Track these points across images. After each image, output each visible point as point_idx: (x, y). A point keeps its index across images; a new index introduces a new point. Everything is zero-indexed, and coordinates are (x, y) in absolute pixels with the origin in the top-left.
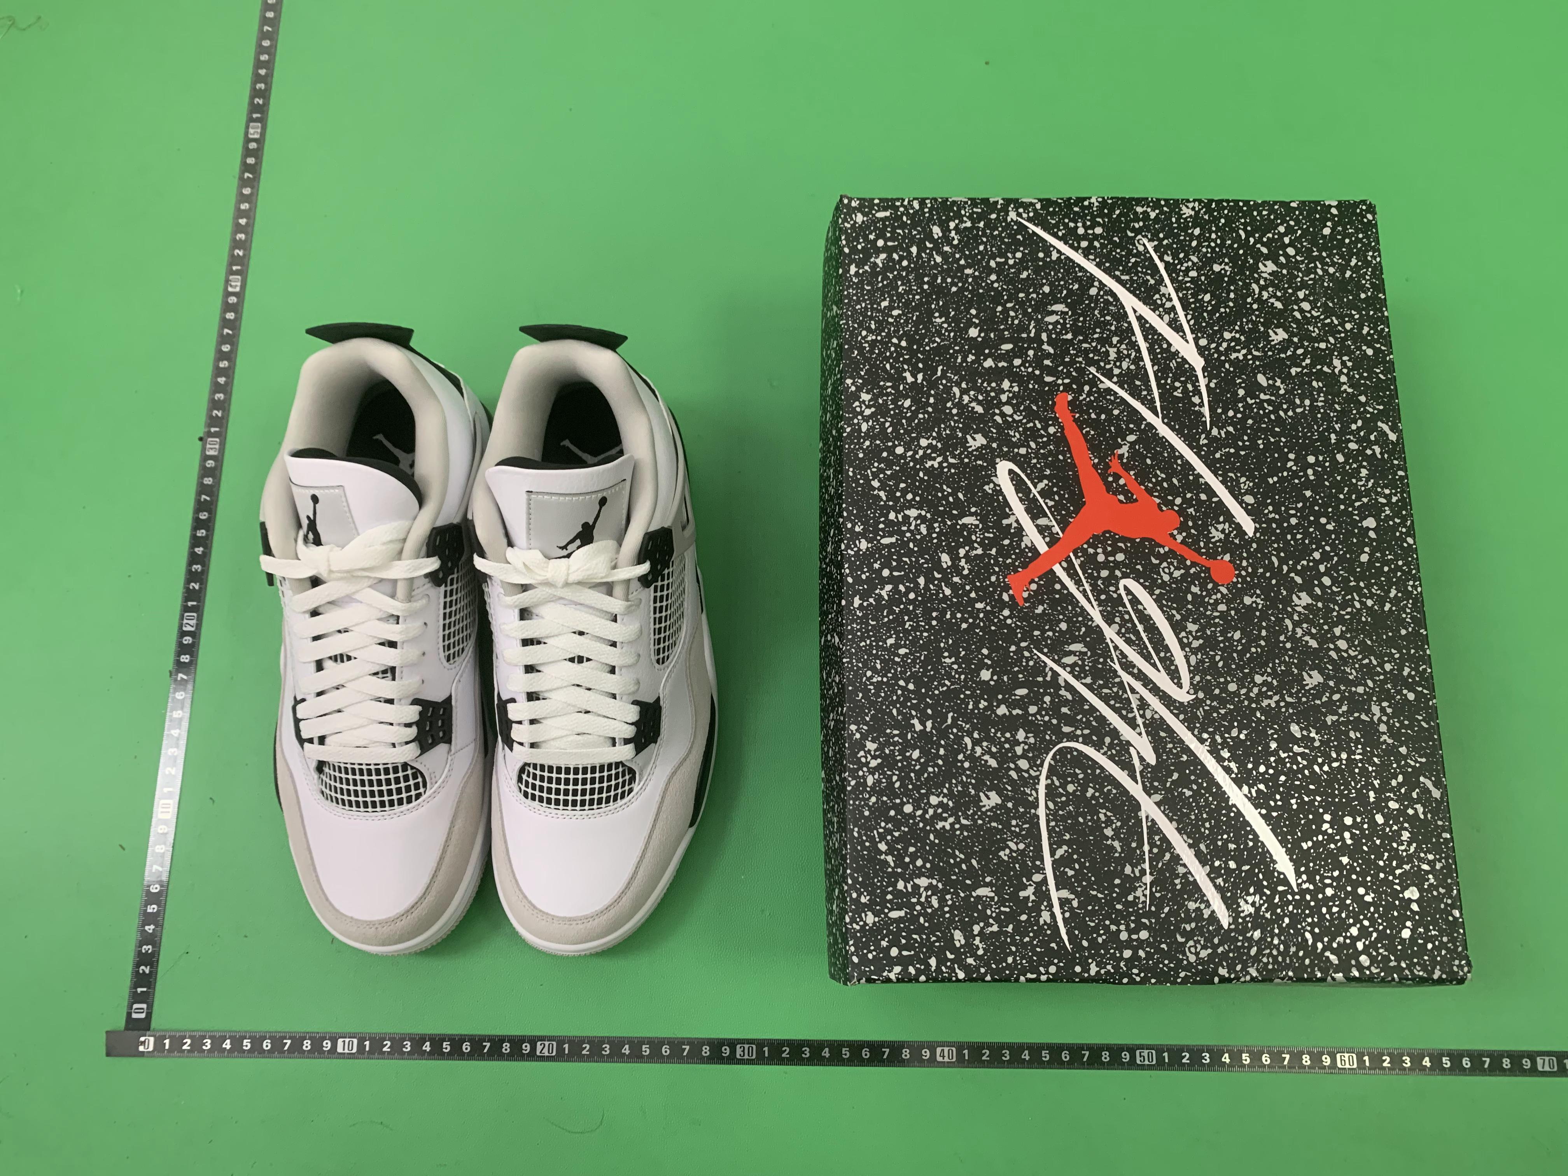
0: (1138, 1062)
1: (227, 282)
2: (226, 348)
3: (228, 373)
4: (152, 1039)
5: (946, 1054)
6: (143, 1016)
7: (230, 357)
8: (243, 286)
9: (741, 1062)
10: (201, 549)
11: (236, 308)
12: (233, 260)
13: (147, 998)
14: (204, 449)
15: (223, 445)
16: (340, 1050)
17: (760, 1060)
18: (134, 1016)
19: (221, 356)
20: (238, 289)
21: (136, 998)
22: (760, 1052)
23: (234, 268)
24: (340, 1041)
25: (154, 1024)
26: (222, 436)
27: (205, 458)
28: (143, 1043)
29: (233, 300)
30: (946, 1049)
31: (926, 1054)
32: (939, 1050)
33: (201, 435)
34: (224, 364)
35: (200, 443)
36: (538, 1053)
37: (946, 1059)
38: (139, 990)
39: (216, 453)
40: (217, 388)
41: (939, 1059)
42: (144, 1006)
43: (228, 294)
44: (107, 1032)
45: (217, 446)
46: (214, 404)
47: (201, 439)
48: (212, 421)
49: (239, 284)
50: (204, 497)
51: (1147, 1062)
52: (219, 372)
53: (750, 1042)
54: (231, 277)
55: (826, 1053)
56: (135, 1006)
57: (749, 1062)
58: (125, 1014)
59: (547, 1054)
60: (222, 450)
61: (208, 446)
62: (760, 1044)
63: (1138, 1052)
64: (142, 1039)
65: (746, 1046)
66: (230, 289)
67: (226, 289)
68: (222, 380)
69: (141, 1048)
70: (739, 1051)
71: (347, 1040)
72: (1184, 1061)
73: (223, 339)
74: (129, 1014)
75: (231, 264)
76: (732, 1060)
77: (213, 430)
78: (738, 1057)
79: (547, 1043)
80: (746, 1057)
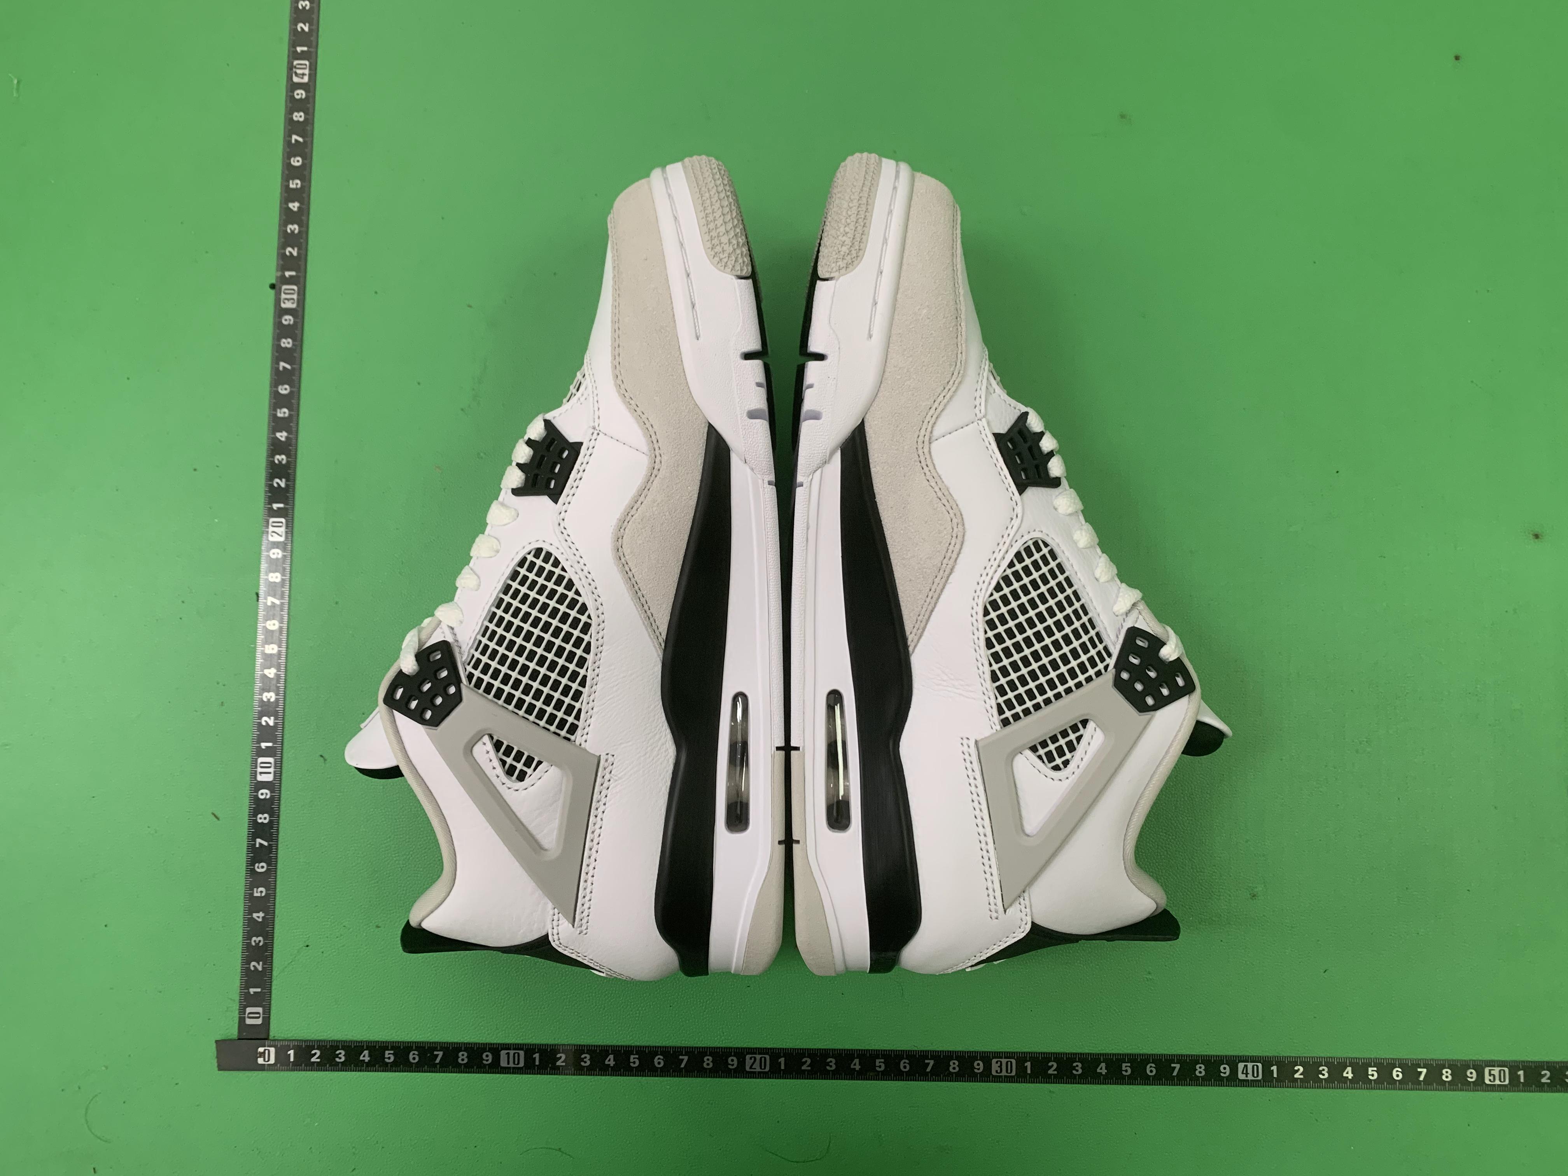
0: (1487, 1082)
1: (291, 68)
2: (297, 162)
3: (302, 195)
4: (272, 1050)
5: (1250, 1071)
6: (259, 1021)
7: (303, 173)
8: (313, 75)
9: (998, 1079)
10: (285, 434)
11: (307, 105)
12: (297, 38)
13: (264, 1000)
14: (278, 301)
15: (302, 294)
16: (504, 1063)
17: (1021, 1077)
18: (249, 1021)
19: (290, 172)
20: (306, 79)
21: (247, 1000)
22: (1021, 1068)
23: (299, 49)
24: (503, 1053)
25: (275, 1031)
26: (300, 281)
27: (280, 312)
28: (262, 1055)
29: (300, 94)
30: (1250, 1065)
31: (1225, 1070)
32: (1241, 1066)
33: (274, 281)
34: (295, 184)
35: (272, 292)
36: (748, 1069)
37: (1250, 1077)
38: (252, 991)
39: (294, 306)
40: (288, 217)
41: (1241, 1076)
42: (260, 1010)
43: (293, 87)
44: (217, 1042)
45: (295, 297)
46: (287, 239)
47: (273, 286)
48: (285, 262)
49: (307, 72)
50: (282, 364)
51: (1497, 1082)
52: (289, 195)
53: (1009, 1055)
54: (295, 62)
55: (1102, 1069)
56: (249, 1010)
57: (1009, 1079)
58: (237, 1020)
59: (758, 1070)
60: (301, 301)
61: (283, 296)
62: (1021, 1058)
63: (1487, 1070)
64: (261, 1050)
65: (1004, 1061)
66: (296, 79)
67: (290, 78)
68: (294, 206)
69: (260, 1061)
70: (995, 1067)
71: (512, 1052)
72: (1544, 1080)
73: (291, 150)
74: (242, 1020)
75: (293, 44)
76: (986, 1076)
77: (287, 274)
78: (994, 1073)
79: (758, 1057)
80: (1004, 1073)
